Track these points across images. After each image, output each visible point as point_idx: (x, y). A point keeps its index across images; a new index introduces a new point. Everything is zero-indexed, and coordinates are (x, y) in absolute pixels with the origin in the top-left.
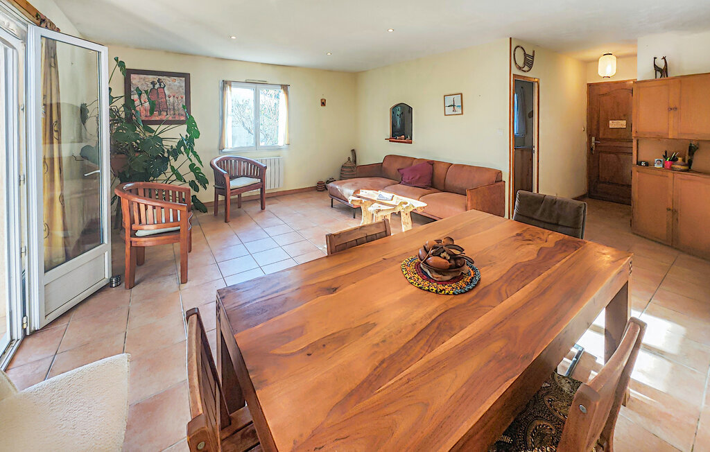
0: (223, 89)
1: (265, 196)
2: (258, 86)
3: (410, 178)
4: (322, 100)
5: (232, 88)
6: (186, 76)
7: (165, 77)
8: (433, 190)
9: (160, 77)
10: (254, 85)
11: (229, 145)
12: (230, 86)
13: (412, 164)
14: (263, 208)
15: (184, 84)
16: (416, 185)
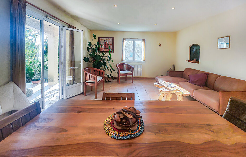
0: (123, 41)
1: (133, 78)
2: (134, 40)
3: (193, 80)
4: (159, 44)
5: (126, 41)
6: (113, 38)
7: (107, 39)
8: (206, 88)
9: (106, 39)
10: (133, 39)
11: (125, 60)
12: (125, 40)
13: (197, 73)
14: (132, 82)
15: (112, 41)
16: (195, 84)
